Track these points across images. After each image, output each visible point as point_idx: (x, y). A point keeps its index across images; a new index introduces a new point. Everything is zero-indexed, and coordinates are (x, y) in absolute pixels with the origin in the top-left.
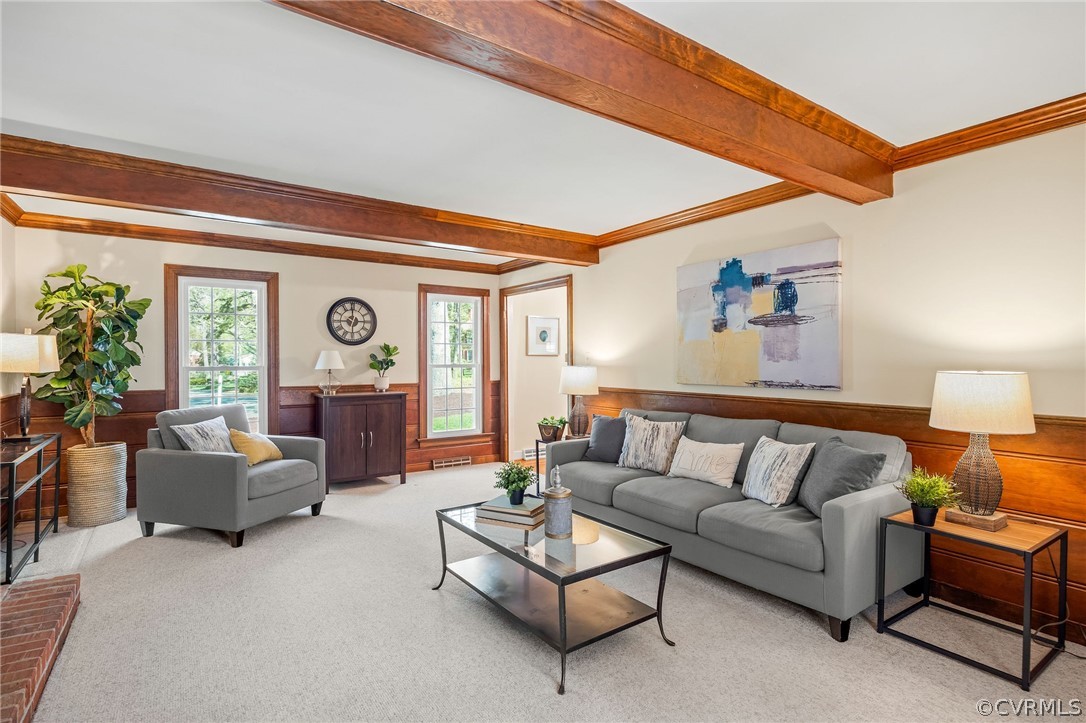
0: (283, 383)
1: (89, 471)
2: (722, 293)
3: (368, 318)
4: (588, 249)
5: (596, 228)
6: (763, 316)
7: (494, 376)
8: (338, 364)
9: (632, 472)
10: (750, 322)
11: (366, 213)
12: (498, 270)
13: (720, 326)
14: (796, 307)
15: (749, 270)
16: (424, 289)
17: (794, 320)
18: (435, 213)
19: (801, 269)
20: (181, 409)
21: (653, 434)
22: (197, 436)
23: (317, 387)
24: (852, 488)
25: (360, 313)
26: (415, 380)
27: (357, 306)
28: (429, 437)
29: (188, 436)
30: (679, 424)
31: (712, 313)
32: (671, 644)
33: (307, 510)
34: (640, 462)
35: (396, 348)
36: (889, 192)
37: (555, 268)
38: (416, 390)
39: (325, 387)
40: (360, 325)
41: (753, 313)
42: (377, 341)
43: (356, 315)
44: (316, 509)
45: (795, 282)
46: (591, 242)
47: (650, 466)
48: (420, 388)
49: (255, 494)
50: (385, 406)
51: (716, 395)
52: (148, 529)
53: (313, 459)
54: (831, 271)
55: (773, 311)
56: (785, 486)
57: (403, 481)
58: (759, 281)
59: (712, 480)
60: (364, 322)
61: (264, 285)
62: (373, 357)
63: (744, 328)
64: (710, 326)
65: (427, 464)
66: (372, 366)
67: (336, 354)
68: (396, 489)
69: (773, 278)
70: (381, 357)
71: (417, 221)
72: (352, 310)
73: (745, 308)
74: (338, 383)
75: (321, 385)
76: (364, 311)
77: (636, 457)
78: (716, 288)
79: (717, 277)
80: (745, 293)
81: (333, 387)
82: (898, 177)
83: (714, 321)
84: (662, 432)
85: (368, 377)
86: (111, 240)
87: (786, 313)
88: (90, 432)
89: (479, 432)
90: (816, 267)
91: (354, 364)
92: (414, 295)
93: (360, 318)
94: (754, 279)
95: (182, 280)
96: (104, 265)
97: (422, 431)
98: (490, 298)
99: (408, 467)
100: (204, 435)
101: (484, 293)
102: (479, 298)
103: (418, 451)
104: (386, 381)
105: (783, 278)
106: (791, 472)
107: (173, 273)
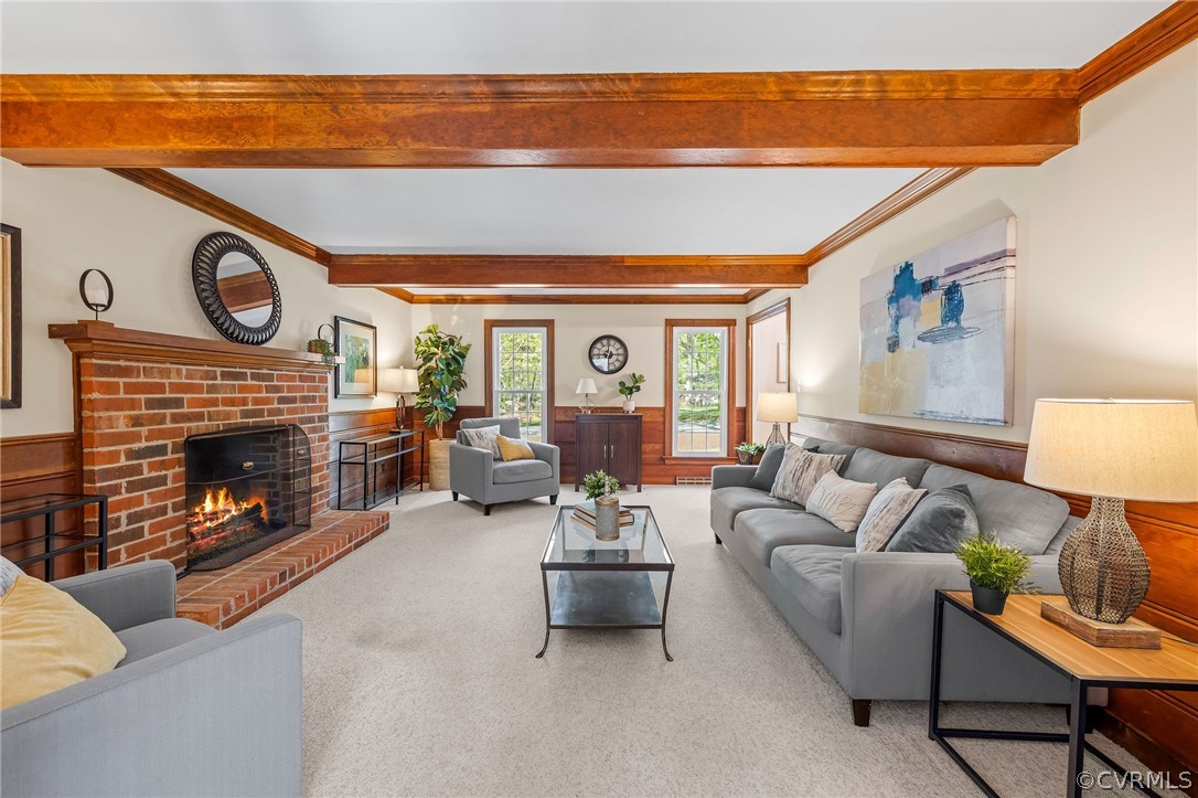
0: (558, 403)
1: (437, 455)
2: (895, 305)
3: (621, 351)
4: (797, 270)
5: (801, 247)
6: (931, 331)
7: (740, 402)
8: (593, 390)
9: (775, 502)
10: (919, 338)
11: (565, 268)
12: (745, 300)
13: (894, 345)
14: (962, 317)
15: (920, 275)
16: (670, 324)
17: (960, 332)
18: (622, 258)
19: (967, 266)
20: (494, 417)
21: (804, 465)
22: (475, 437)
23: (578, 408)
24: (917, 546)
25: (614, 348)
26: (661, 405)
27: (612, 342)
28: (674, 455)
29: (471, 437)
30: (837, 457)
31: (885, 329)
32: (669, 658)
33: (546, 499)
34: (787, 493)
35: (641, 376)
36: (1073, 139)
37: (777, 294)
38: (662, 413)
39: (584, 408)
40: (614, 358)
41: (922, 328)
42: (627, 370)
43: (611, 349)
44: (553, 499)
45: (962, 283)
46: (797, 262)
47: (796, 499)
48: (665, 412)
49: (498, 480)
50: (624, 425)
51: (891, 428)
52: (455, 496)
53: (550, 462)
54: (998, 264)
55: (940, 324)
56: (878, 536)
57: (639, 490)
58: (928, 286)
59: (832, 520)
60: (618, 355)
61: (545, 329)
62: (622, 384)
63: (914, 346)
64: (885, 344)
65: (672, 480)
66: (621, 391)
67: (591, 382)
68: (632, 495)
69: (940, 282)
70: (629, 384)
71: (607, 268)
72: (609, 345)
73: (915, 321)
74: (592, 405)
75: (580, 406)
76: (618, 345)
77: (784, 488)
78: (891, 300)
79: (891, 287)
80: (915, 303)
81: (590, 408)
82: (1087, 111)
83: (888, 339)
84: (814, 464)
85: (619, 401)
86: (456, 306)
87: (952, 324)
88: (440, 431)
89: (724, 455)
90: (983, 261)
91: (609, 390)
92: (661, 330)
93: (614, 352)
94: (924, 284)
95: (495, 330)
96: (453, 323)
97: (667, 450)
98: (737, 328)
99: (644, 479)
100: (480, 437)
101: (730, 323)
102: (726, 328)
103: (663, 467)
104: (631, 404)
105: (950, 280)
106: (889, 521)
107: (491, 325)
